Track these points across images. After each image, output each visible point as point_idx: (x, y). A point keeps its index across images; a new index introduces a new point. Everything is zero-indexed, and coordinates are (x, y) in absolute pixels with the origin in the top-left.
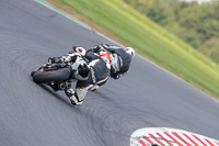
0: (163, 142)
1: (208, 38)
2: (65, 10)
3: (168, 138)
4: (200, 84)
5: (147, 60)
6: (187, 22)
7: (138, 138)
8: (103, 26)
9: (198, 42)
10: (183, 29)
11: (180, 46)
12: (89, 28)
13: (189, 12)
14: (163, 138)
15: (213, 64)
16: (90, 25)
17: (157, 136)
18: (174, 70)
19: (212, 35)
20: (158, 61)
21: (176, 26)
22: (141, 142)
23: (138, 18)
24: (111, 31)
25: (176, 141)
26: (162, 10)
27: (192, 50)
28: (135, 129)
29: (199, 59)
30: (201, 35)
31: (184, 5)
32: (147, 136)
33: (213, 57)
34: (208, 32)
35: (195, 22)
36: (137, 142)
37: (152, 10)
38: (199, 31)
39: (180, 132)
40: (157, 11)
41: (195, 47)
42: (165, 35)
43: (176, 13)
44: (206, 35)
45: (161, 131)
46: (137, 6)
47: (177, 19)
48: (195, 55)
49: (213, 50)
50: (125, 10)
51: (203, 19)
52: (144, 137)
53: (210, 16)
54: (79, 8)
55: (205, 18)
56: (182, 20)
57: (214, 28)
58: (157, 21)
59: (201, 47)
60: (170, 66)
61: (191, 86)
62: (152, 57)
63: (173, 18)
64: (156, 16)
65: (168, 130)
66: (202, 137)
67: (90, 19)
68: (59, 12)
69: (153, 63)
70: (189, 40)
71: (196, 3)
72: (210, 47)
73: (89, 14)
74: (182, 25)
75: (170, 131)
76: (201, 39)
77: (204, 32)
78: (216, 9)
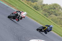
1: (51, 15)
2: (11, 6)
6: (45, 10)
10: (44, 12)
13: (45, 7)
20: (37, 21)
21: (42, 11)
26: (38, 6)
28: (30, 40)
31: (44, 5)
34: (51, 13)
35: (47, 10)
37: (35, 6)
38: (48, 12)
41: (47, 17)
43: (42, 7)
46: (31, 5)
49: (52, 18)
51: (49, 9)
53: (51, 8)
54: (15, 6)
56: (43, 9)
59: (49, 17)
60: (40, 22)
62: (35, 20)
64: (36, 8)
67: (18, 9)
70: (45, 15)
78: (53, 6)
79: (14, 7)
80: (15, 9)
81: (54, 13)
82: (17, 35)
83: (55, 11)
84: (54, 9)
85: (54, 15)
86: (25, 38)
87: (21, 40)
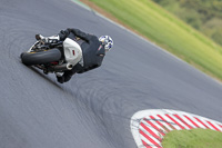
0: (164, 124)
1: (209, 18)
3: (169, 120)
4: (201, 65)
5: (147, 41)
7: (138, 120)
8: (103, 7)
9: (199, 22)
10: (183, 10)
11: (181, 26)
12: (88, 8)
14: (164, 120)
15: (214, 44)
16: (90, 6)
17: (158, 118)
18: (175, 51)
19: (213, 16)
21: (176, 6)
22: (142, 124)
24: (111, 12)
25: (177, 123)
27: (193, 31)
28: (136, 111)
29: (201, 40)
30: (202, 16)
32: (148, 118)
33: (215, 38)
34: (210, 13)
36: (137, 124)
38: (200, 11)
39: (181, 114)
41: (196, 27)
42: (165, 16)
44: (207, 15)
45: (161, 112)
48: (196, 36)
49: (213, 31)
52: (145, 119)
57: (215, 9)
58: (157, 1)
60: (170, 47)
61: (192, 67)
65: (168, 111)
66: (203, 119)
69: (154, 44)
70: (190, 21)
72: (211, 27)
74: (182, 6)
75: (171, 112)
76: (202, 19)
77: (205, 12)
82: (88, 94)
86: (117, 107)
87: (102, 112)
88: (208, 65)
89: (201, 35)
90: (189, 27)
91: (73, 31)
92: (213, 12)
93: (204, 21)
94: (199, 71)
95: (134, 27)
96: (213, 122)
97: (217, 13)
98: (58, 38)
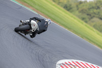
0: (72, 66)
1: (92, 18)
3: (74, 64)
4: (88, 39)
5: (64, 28)
6: (82, 10)
7: (60, 64)
8: (43, 13)
9: (87, 20)
10: (80, 14)
11: (79, 21)
12: (36, 13)
13: (83, 6)
15: (94, 30)
17: (69, 63)
18: (76, 33)
19: (94, 16)
21: (77, 12)
22: (61, 66)
23: (59, 9)
24: (47, 15)
25: (77, 66)
26: (70, 5)
27: (85, 23)
29: (88, 27)
30: (89, 16)
31: (81, 3)
33: (95, 26)
34: (92, 15)
35: (86, 10)
36: (59, 66)
37: (66, 5)
38: (88, 15)
39: (79, 61)
40: (68, 5)
41: (86, 22)
42: (72, 17)
43: (77, 6)
44: (91, 16)
45: (70, 61)
46: (59, 3)
47: (78, 9)
48: (86, 26)
49: (94, 23)
50: (54, 5)
51: (89, 9)
52: (63, 64)
53: (93, 8)
54: (32, 4)
55: (91, 8)
56: (80, 9)
57: (95, 13)
58: (68, 10)
59: (89, 22)
60: (74, 31)
61: (84, 40)
62: (66, 27)
63: (75, 8)
64: (68, 8)
65: (73, 60)
66: (89, 64)
67: (37, 9)
68: (23, 6)
69: (67, 30)
70: (83, 19)
71: (86, 1)
72: (93, 22)
73: (37, 7)
74: (80, 12)
75: (75, 61)
76: (88, 18)
77: (90, 15)
78: (96, 4)
79: (32, 6)
80: (33, 10)
81: (98, 16)
82: (36, 52)
83: (99, 13)
84: (97, 9)
85: (98, 19)
86: (50, 58)
87: (43, 60)
88: (92, 39)
89: (88, 25)
90: (83, 22)
91: (35, 18)
92: (94, 15)
93: (90, 19)
94: (87, 42)
95: (57, 22)
96: (94, 65)
97: (96, 16)
98: (29, 21)
